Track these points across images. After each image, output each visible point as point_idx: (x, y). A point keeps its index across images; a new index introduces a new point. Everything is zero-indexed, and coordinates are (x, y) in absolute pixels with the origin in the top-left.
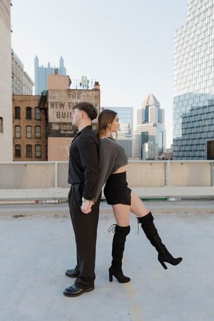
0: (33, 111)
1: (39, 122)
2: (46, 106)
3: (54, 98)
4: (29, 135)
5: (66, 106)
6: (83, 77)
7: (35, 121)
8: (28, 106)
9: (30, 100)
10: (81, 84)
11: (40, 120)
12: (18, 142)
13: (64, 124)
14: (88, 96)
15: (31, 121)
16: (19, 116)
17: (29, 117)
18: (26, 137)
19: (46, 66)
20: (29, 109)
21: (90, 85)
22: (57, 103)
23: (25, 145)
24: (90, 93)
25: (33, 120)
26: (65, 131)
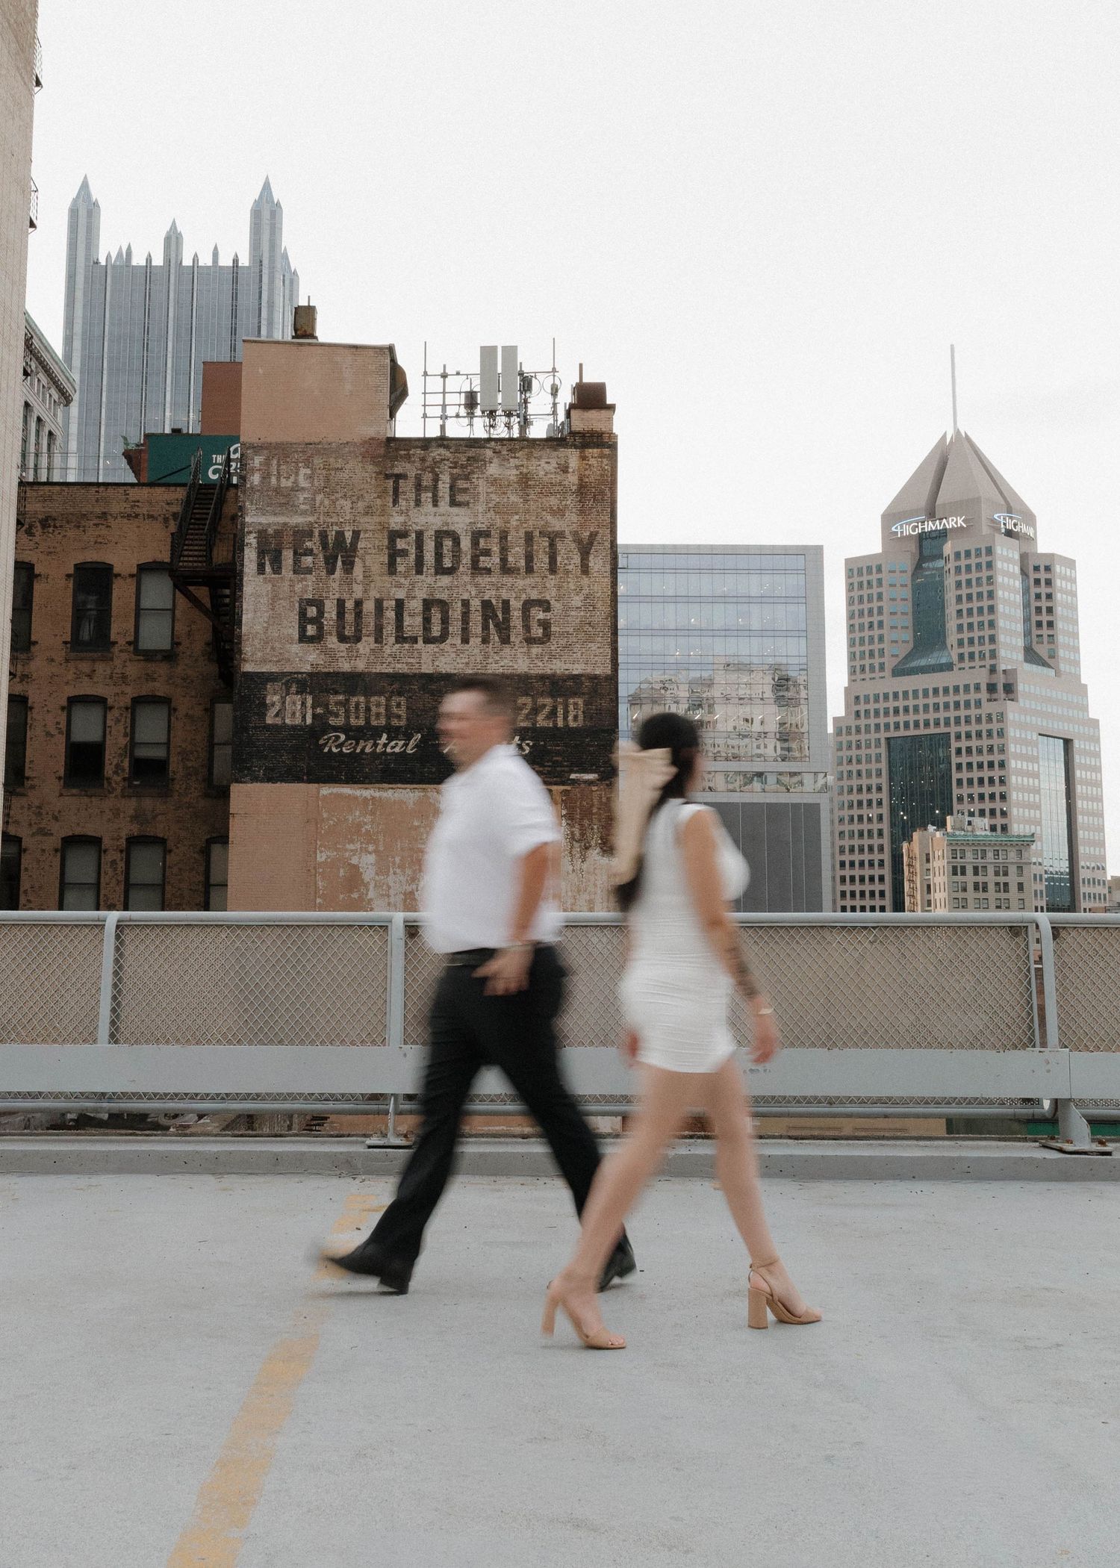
0: (121, 594)
1: (162, 669)
2: (221, 554)
3: (284, 499)
5: (371, 557)
6: (488, 354)
7: (133, 670)
8: (92, 556)
9: (103, 520)
10: (471, 401)
11: (169, 656)
13: (353, 683)
14: (525, 481)
19: (148, 250)
20: (93, 578)
21: (539, 403)
22: (302, 534)
23: (52, 840)
24: (544, 466)
25: (121, 662)
26: (356, 734)
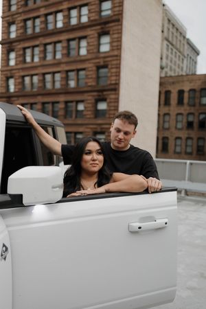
0: (186, 95)
1: (192, 108)
4: (179, 126)
7: (188, 108)
8: (181, 88)
9: (183, 81)
11: (194, 105)
12: (166, 134)
15: (182, 108)
16: (169, 102)
17: (180, 102)
18: (176, 128)
20: (181, 93)
23: (174, 138)
25: (186, 107)
